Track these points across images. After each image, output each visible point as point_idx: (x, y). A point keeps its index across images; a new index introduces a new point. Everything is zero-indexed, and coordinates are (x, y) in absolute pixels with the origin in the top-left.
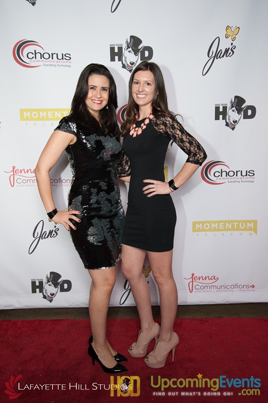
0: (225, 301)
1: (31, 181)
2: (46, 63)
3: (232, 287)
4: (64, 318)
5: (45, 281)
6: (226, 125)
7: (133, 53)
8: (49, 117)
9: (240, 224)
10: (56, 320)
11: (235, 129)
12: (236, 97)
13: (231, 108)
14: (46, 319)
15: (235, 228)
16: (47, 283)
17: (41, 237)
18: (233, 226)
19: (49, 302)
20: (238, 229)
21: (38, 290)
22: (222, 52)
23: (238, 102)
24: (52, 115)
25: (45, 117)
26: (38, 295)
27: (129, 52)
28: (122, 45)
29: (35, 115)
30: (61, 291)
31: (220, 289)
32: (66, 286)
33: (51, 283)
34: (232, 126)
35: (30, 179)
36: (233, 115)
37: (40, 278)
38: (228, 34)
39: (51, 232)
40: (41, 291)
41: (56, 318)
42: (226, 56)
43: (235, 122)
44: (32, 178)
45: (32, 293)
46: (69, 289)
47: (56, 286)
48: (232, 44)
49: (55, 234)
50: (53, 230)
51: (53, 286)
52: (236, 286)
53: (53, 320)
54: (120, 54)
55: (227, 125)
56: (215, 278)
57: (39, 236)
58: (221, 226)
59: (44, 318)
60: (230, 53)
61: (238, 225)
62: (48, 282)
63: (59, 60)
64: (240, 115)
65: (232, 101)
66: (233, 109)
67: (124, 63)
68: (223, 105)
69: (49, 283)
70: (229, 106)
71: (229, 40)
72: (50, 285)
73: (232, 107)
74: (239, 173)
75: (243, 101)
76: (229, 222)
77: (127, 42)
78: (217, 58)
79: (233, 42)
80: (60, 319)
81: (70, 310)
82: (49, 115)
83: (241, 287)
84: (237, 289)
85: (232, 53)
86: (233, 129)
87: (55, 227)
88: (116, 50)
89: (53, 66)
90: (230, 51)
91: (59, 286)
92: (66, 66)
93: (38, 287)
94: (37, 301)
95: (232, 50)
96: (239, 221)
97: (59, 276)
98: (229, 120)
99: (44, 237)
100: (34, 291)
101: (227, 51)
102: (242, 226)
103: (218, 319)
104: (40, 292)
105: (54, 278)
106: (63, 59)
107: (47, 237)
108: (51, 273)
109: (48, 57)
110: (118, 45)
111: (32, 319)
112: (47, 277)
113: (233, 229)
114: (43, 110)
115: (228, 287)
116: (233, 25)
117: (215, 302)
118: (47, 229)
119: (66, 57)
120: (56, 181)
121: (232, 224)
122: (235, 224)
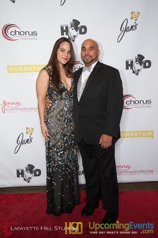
0: (135, 181)
1: (15, 109)
2: (22, 38)
3: (139, 172)
4: (37, 192)
5: (25, 170)
7: (75, 30)
8: (25, 70)
9: (143, 133)
12: (139, 55)
13: (136, 62)
14: (26, 193)
15: (140, 135)
16: (26, 171)
17: (22, 143)
18: (139, 134)
19: (27, 182)
20: (142, 136)
21: (21, 176)
22: (129, 28)
23: (140, 58)
24: (26, 69)
25: (23, 70)
26: (21, 178)
28: (68, 25)
29: (16, 69)
30: (34, 176)
31: (132, 173)
32: (37, 173)
33: (28, 171)
34: (137, 73)
35: (14, 108)
36: (137, 66)
37: (22, 168)
38: (133, 17)
39: (28, 140)
40: (22, 176)
42: (132, 30)
43: (138, 70)
44: (15, 108)
45: (17, 177)
46: (39, 175)
47: (31, 173)
48: (135, 23)
50: (29, 139)
51: (30, 173)
52: (141, 171)
53: (30, 194)
54: (67, 31)
55: (134, 72)
56: (128, 166)
57: (20, 143)
58: (131, 134)
59: (25, 193)
60: (134, 28)
61: (142, 134)
63: (30, 36)
64: (141, 66)
65: (136, 58)
66: (137, 62)
67: (69, 36)
68: (130, 60)
69: (27, 171)
70: (134, 60)
71: (134, 20)
72: (28, 172)
74: (142, 102)
75: (143, 57)
76: (136, 132)
77: (71, 23)
78: (126, 32)
79: (135, 21)
80: (34, 193)
81: (41, 187)
82: (25, 69)
83: (144, 172)
84: (142, 173)
85: (135, 28)
86: (137, 75)
87: (30, 137)
88: (65, 29)
90: (134, 27)
91: (33, 173)
92: (34, 39)
93: (20, 174)
94: (20, 182)
97: (33, 167)
98: (135, 69)
99: (24, 143)
100: (18, 176)
101: (132, 27)
103: (131, 192)
104: (22, 177)
105: (30, 168)
106: (32, 35)
107: (26, 143)
108: (28, 165)
109: (23, 34)
110: (65, 25)
111: (17, 193)
112: (26, 167)
113: (139, 136)
114: (21, 66)
115: (137, 172)
116: (136, 11)
117: (129, 181)
118: (25, 139)
119: (34, 33)
120: (30, 109)
121: (138, 133)
122: (140, 133)
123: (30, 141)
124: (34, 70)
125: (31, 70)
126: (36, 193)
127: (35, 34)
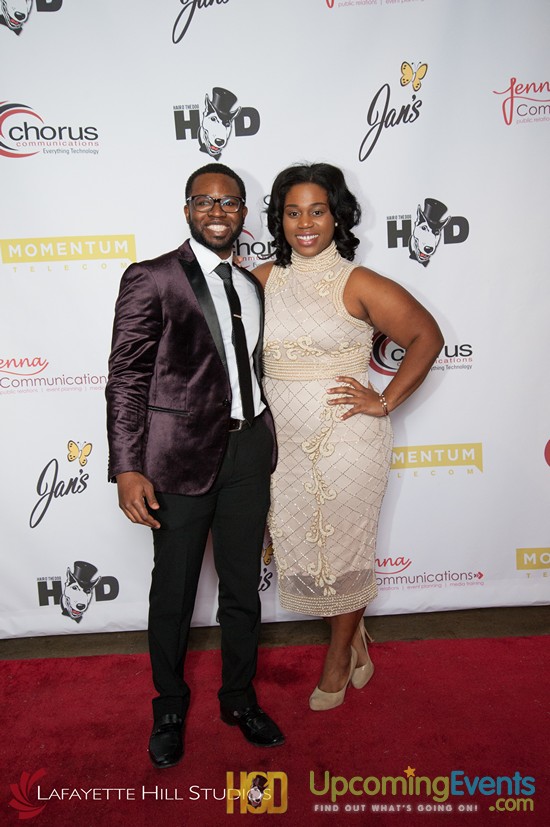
0: (425, 607)
1: (29, 381)
2: (48, 148)
3: (439, 578)
4: (105, 654)
5: (64, 580)
6: (411, 257)
7: (221, 121)
8: (60, 254)
9: (449, 451)
10: (91, 658)
11: (429, 265)
12: (428, 201)
13: (420, 223)
14: (70, 656)
15: (440, 459)
16: (70, 584)
17: (54, 492)
18: (435, 456)
19: (74, 621)
20: (445, 462)
21: (51, 599)
22: (394, 115)
23: (433, 211)
24: (64, 249)
25: (52, 254)
26: (53, 609)
27: (213, 120)
29: (31, 250)
30: (97, 600)
31: (415, 584)
32: (107, 589)
33: (77, 584)
34: (423, 257)
35: (27, 378)
36: (423, 237)
37: (55, 574)
38: (405, 77)
39: (73, 483)
40: (58, 601)
41: (89, 653)
42: (404, 122)
43: (429, 250)
44: (30, 377)
45: (41, 605)
46: (114, 594)
47: (87, 590)
48: (414, 97)
49: (82, 487)
50: (77, 479)
51: (82, 589)
52: (446, 576)
53: (82, 658)
54: (194, 124)
55: (413, 256)
56: (403, 562)
57: (49, 490)
58: (410, 457)
59: (65, 655)
60: (411, 115)
61: (444, 455)
62: (72, 581)
63: (73, 141)
64: (438, 237)
65: (420, 210)
66: (423, 224)
67: (203, 141)
68: (402, 217)
69: (73, 585)
70: (414, 218)
71: (409, 89)
72: (75, 588)
73: (422, 221)
75: (443, 208)
76: (426, 448)
77: (207, 99)
78: (386, 127)
79: (415, 93)
80: (97, 654)
81: (119, 636)
82: (59, 249)
83: (455, 577)
84: (448, 582)
85: (414, 115)
86: (425, 264)
87: (81, 471)
88: (187, 118)
89: (63, 152)
90: (411, 111)
91: (94, 590)
92: (89, 151)
93: (51, 593)
94: (51, 621)
95: (414, 109)
96: (445, 447)
97: (93, 570)
98: (416, 246)
99: (60, 493)
100: (44, 602)
101: (405, 110)
102: (453, 456)
103: (413, 643)
104: (56, 603)
105: (84, 573)
106: (81, 137)
107: (66, 493)
108: (77, 564)
109: (52, 135)
110: (189, 107)
111: (40, 657)
112: (69, 572)
113: (435, 463)
114: (47, 241)
115: (431, 578)
116: (415, 59)
117: (406, 610)
118: (65, 477)
119: (88, 134)
120: (79, 381)
121: (433, 454)
122: (439, 452)
123: (79, 487)
124: (91, 252)
125: (80, 252)
126: (104, 656)
127: (89, 136)
